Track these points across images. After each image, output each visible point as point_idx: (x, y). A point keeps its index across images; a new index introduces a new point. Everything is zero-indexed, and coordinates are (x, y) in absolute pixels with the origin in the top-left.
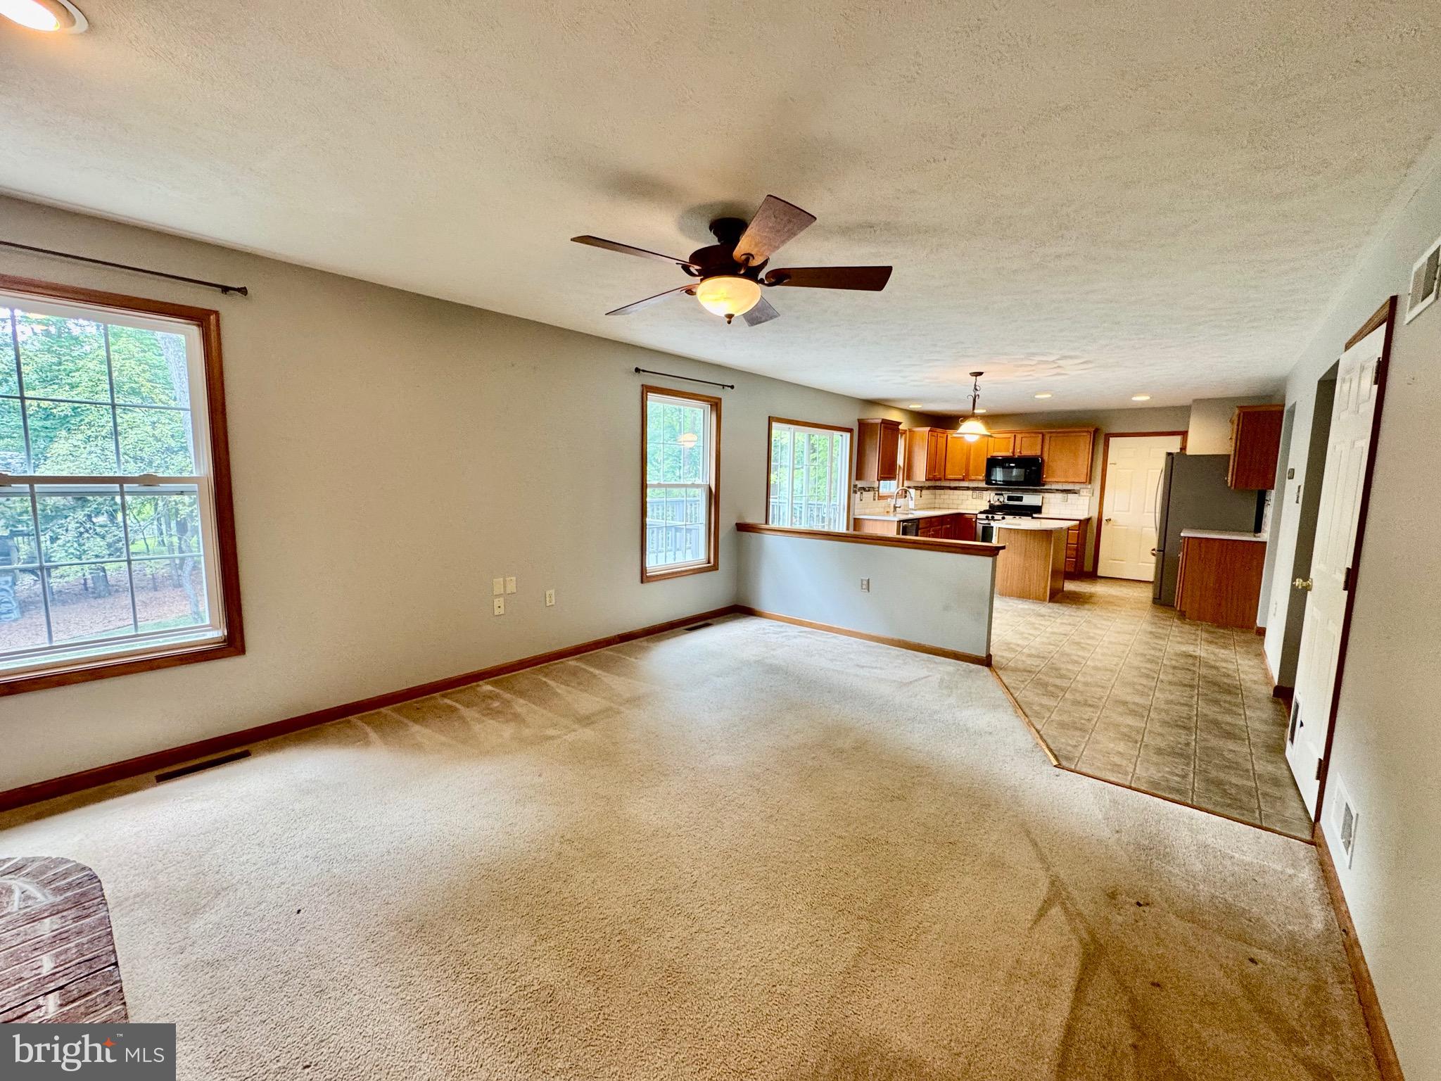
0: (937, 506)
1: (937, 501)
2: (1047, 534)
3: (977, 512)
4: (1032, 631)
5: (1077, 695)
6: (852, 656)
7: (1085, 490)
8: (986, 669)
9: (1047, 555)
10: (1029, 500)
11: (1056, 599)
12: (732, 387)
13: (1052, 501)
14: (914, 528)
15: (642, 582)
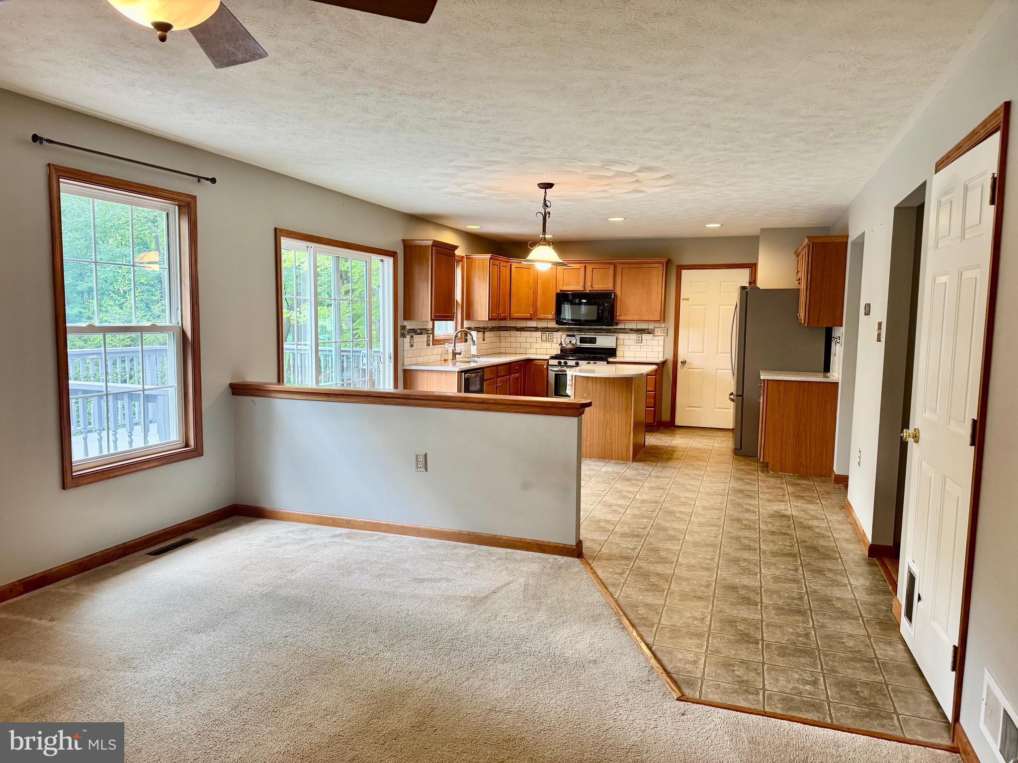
0: (502, 350)
1: (502, 344)
2: (626, 382)
3: (548, 357)
4: (621, 502)
5: (684, 584)
6: (407, 566)
7: (659, 330)
8: (577, 561)
9: (628, 408)
10: (603, 341)
11: (638, 457)
12: (213, 181)
13: (626, 342)
14: (478, 379)
15: (64, 487)
